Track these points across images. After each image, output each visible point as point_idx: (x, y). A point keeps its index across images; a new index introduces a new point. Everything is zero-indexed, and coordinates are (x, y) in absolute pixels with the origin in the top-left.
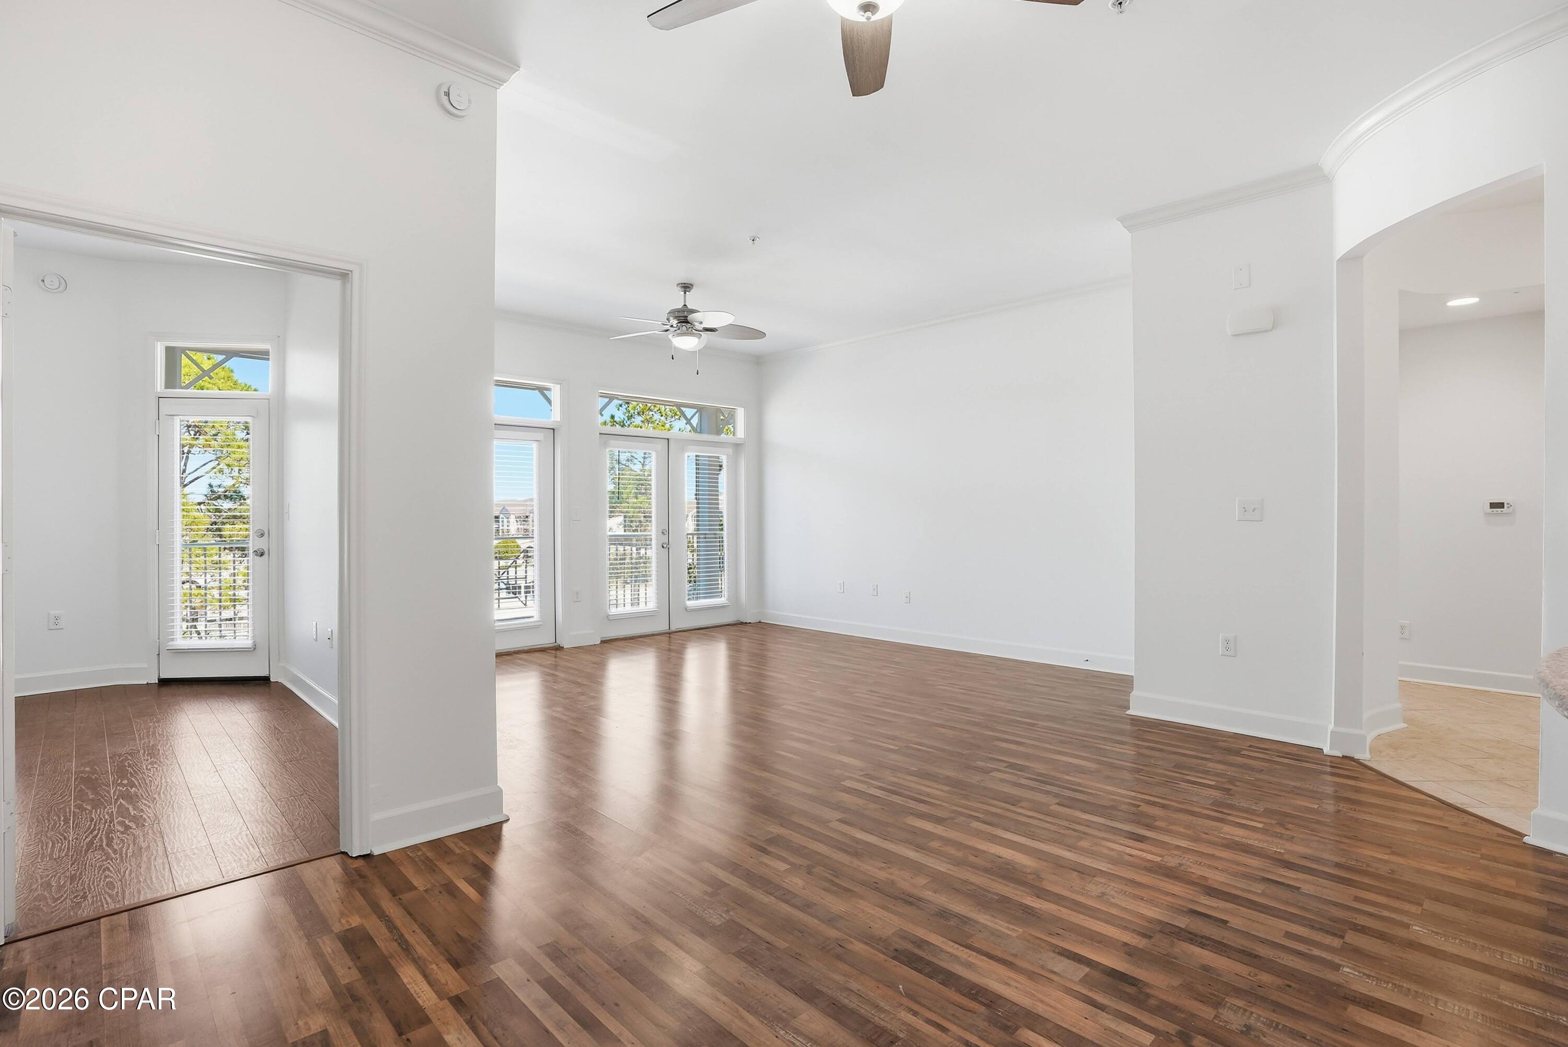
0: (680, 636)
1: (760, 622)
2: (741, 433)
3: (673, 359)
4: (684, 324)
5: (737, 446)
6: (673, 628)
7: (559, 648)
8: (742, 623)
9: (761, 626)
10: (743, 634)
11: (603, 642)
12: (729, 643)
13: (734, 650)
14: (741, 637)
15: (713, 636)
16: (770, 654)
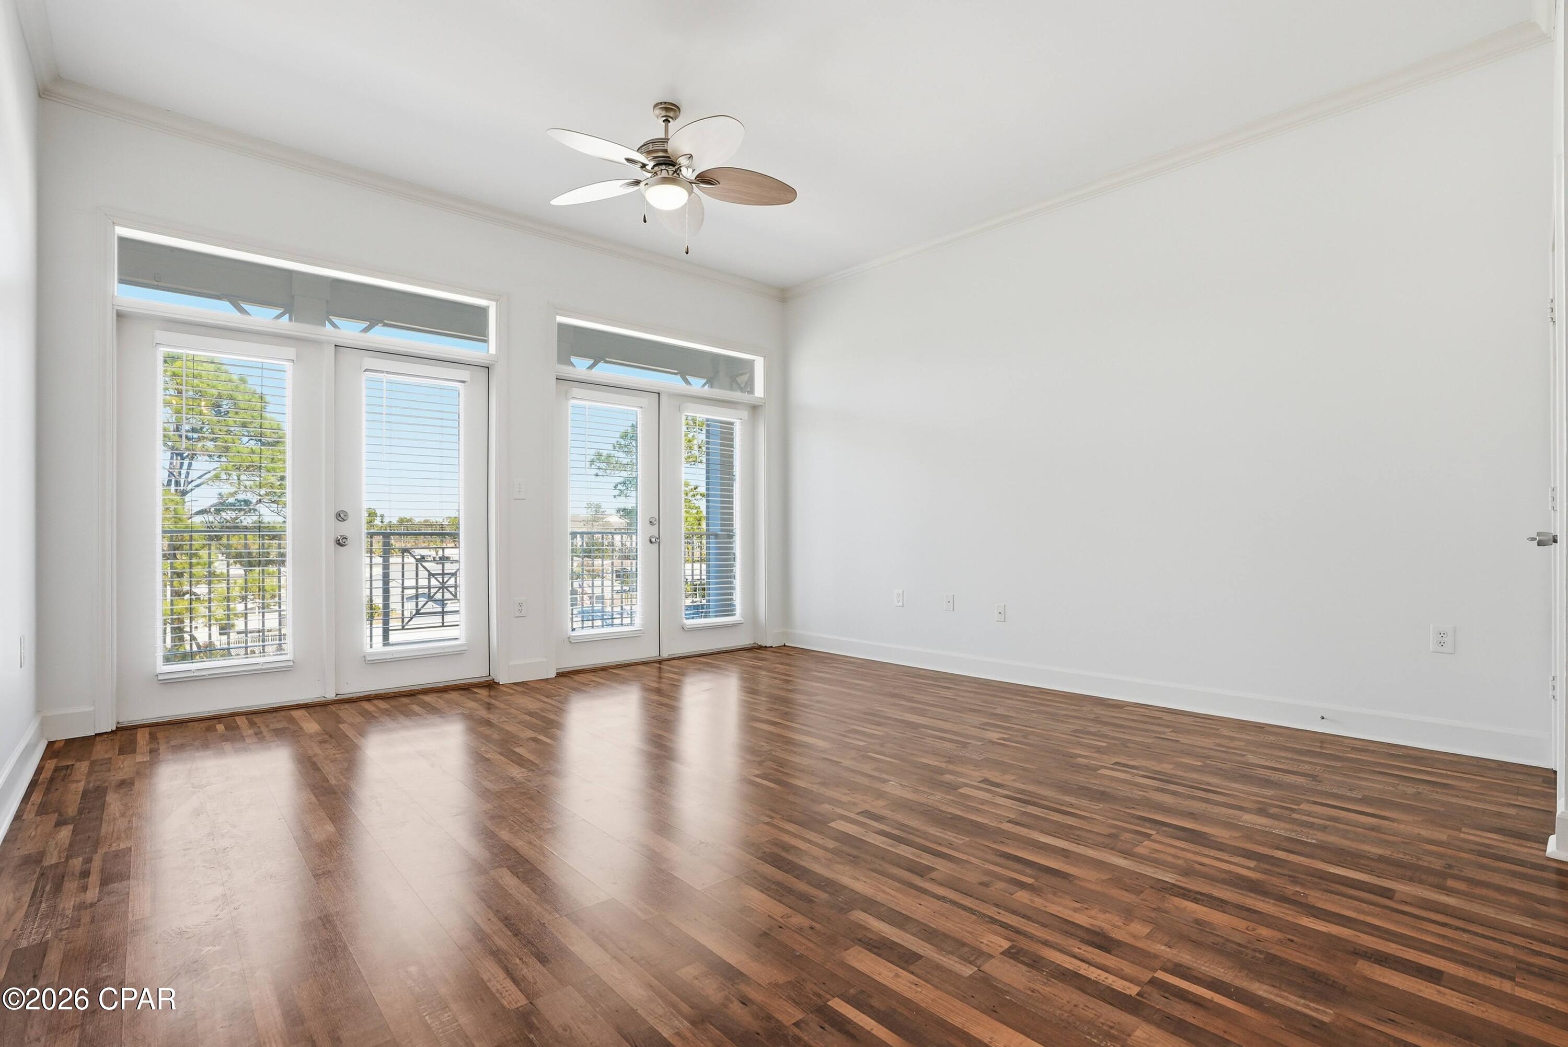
0: (672, 666)
1: (785, 646)
2: (759, 391)
3: (645, 221)
4: (663, 167)
5: (755, 408)
6: (665, 655)
7: (491, 685)
8: (760, 648)
9: (785, 652)
10: (760, 664)
11: (561, 675)
12: (743, 679)
13: (750, 689)
14: (760, 668)
15: (718, 667)
16: (801, 698)
